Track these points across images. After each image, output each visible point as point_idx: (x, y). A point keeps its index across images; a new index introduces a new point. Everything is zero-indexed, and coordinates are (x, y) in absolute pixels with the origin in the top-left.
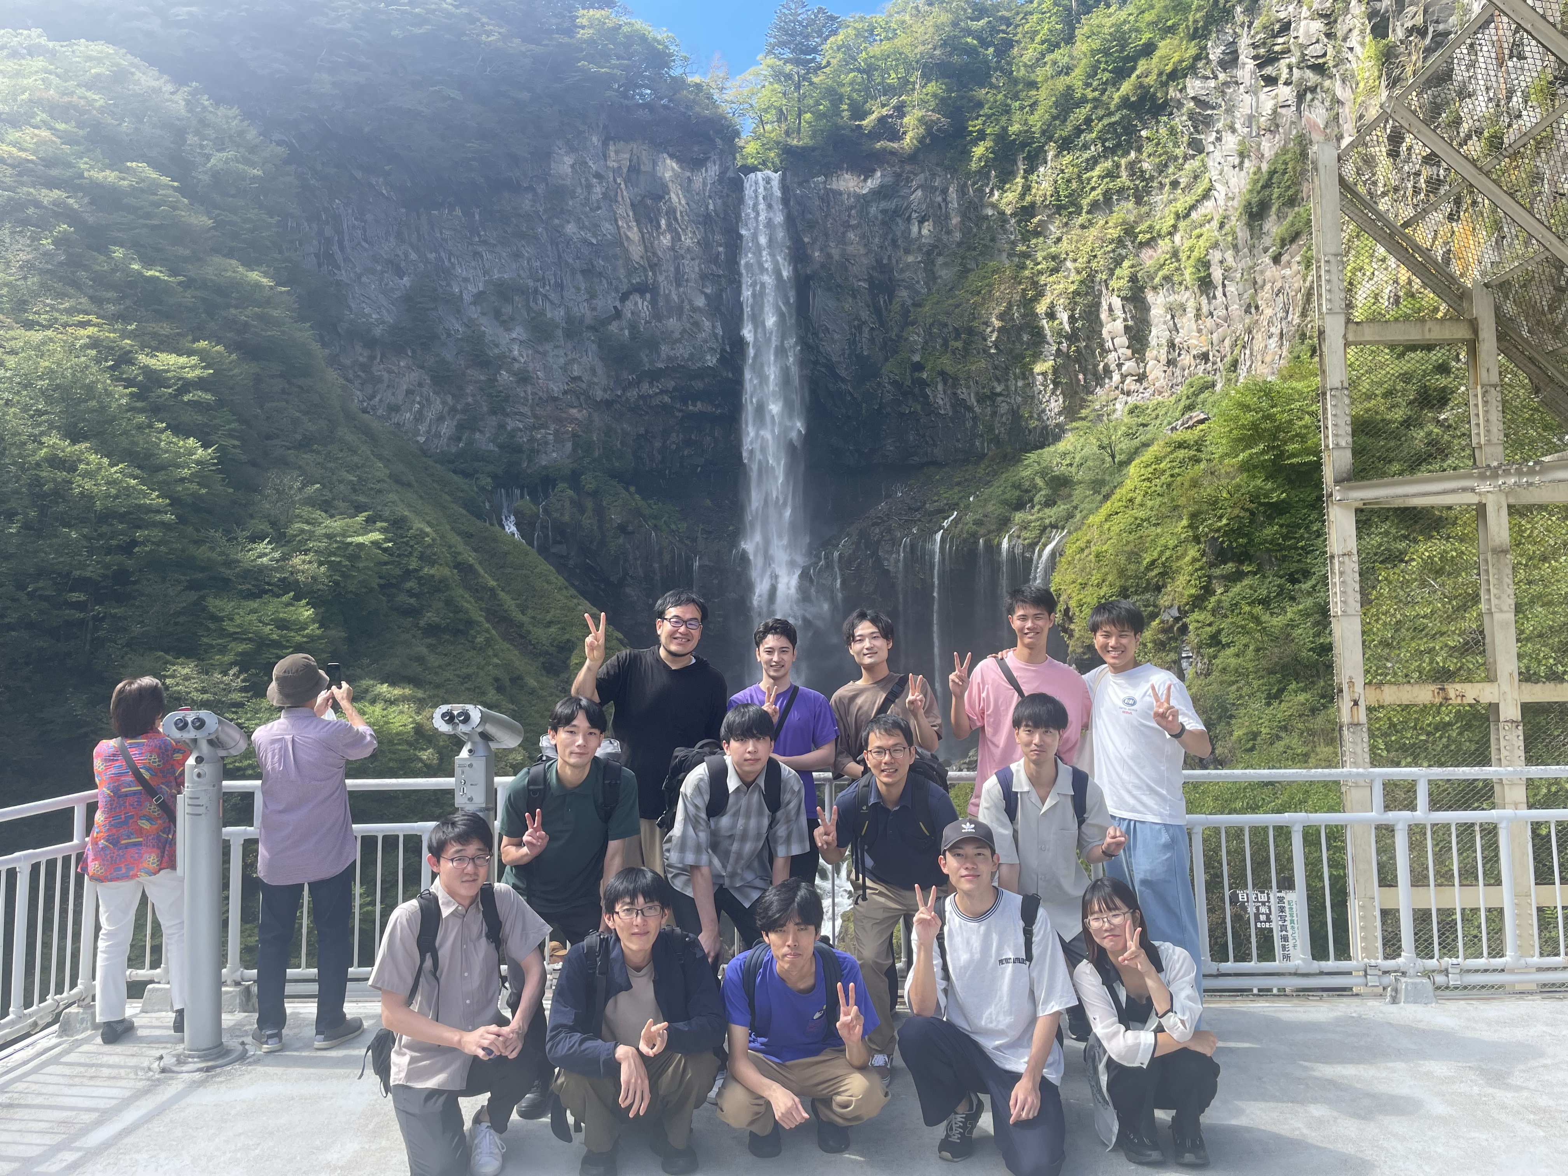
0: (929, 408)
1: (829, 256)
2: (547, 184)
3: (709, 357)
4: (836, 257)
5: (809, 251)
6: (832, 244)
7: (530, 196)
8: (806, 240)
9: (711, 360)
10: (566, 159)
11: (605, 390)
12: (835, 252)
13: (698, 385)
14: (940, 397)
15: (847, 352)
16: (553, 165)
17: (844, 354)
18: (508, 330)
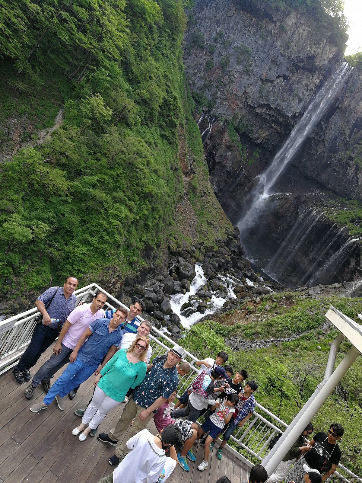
0: (345, 173)
1: (350, 106)
2: (281, 25)
3: (290, 113)
4: (351, 107)
5: (345, 100)
6: (353, 102)
7: (273, 25)
8: (346, 95)
9: (290, 115)
10: (292, 19)
11: (252, 102)
12: (353, 105)
13: (281, 119)
14: (351, 172)
15: (333, 139)
16: (287, 19)
17: (331, 139)
18: (238, 64)
